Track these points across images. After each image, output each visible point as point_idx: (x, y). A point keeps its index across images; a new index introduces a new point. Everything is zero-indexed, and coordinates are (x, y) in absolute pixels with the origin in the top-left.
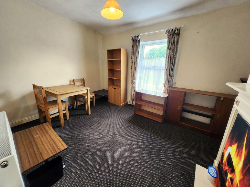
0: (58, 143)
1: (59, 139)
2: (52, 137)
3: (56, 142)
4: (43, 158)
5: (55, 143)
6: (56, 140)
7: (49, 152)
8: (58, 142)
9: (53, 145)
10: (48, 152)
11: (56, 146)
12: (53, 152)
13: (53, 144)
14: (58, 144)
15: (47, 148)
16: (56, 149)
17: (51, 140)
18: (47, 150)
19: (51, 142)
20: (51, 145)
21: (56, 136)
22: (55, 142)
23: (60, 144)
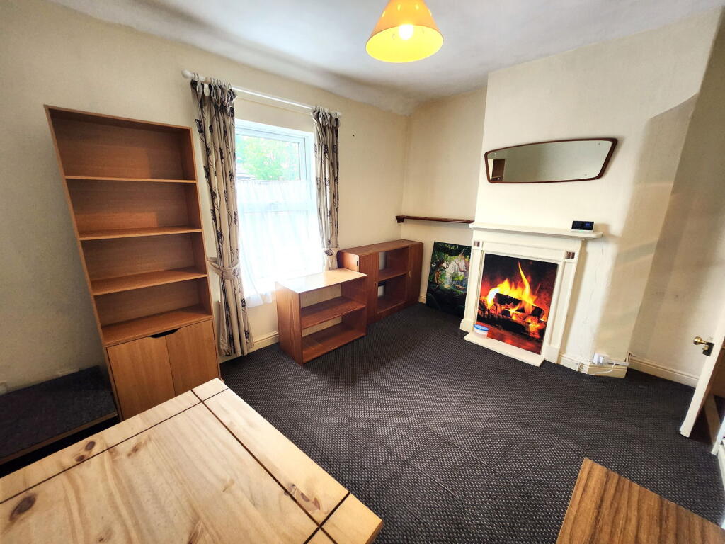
0: (594, 493)
1: (578, 498)
2: (588, 531)
3: (596, 498)
4: (662, 506)
5: (602, 500)
6: (589, 504)
7: (635, 499)
8: (590, 491)
9: (612, 503)
10: (639, 501)
11: (605, 490)
12: (627, 487)
13: (609, 502)
14: (596, 491)
15: (634, 514)
16: (614, 485)
17: (600, 523)
18: (639, 510)
19: (608, 515)
20: (617, 511)
21: (575, 518)
22: (599, 502)
23: (592, 483)
